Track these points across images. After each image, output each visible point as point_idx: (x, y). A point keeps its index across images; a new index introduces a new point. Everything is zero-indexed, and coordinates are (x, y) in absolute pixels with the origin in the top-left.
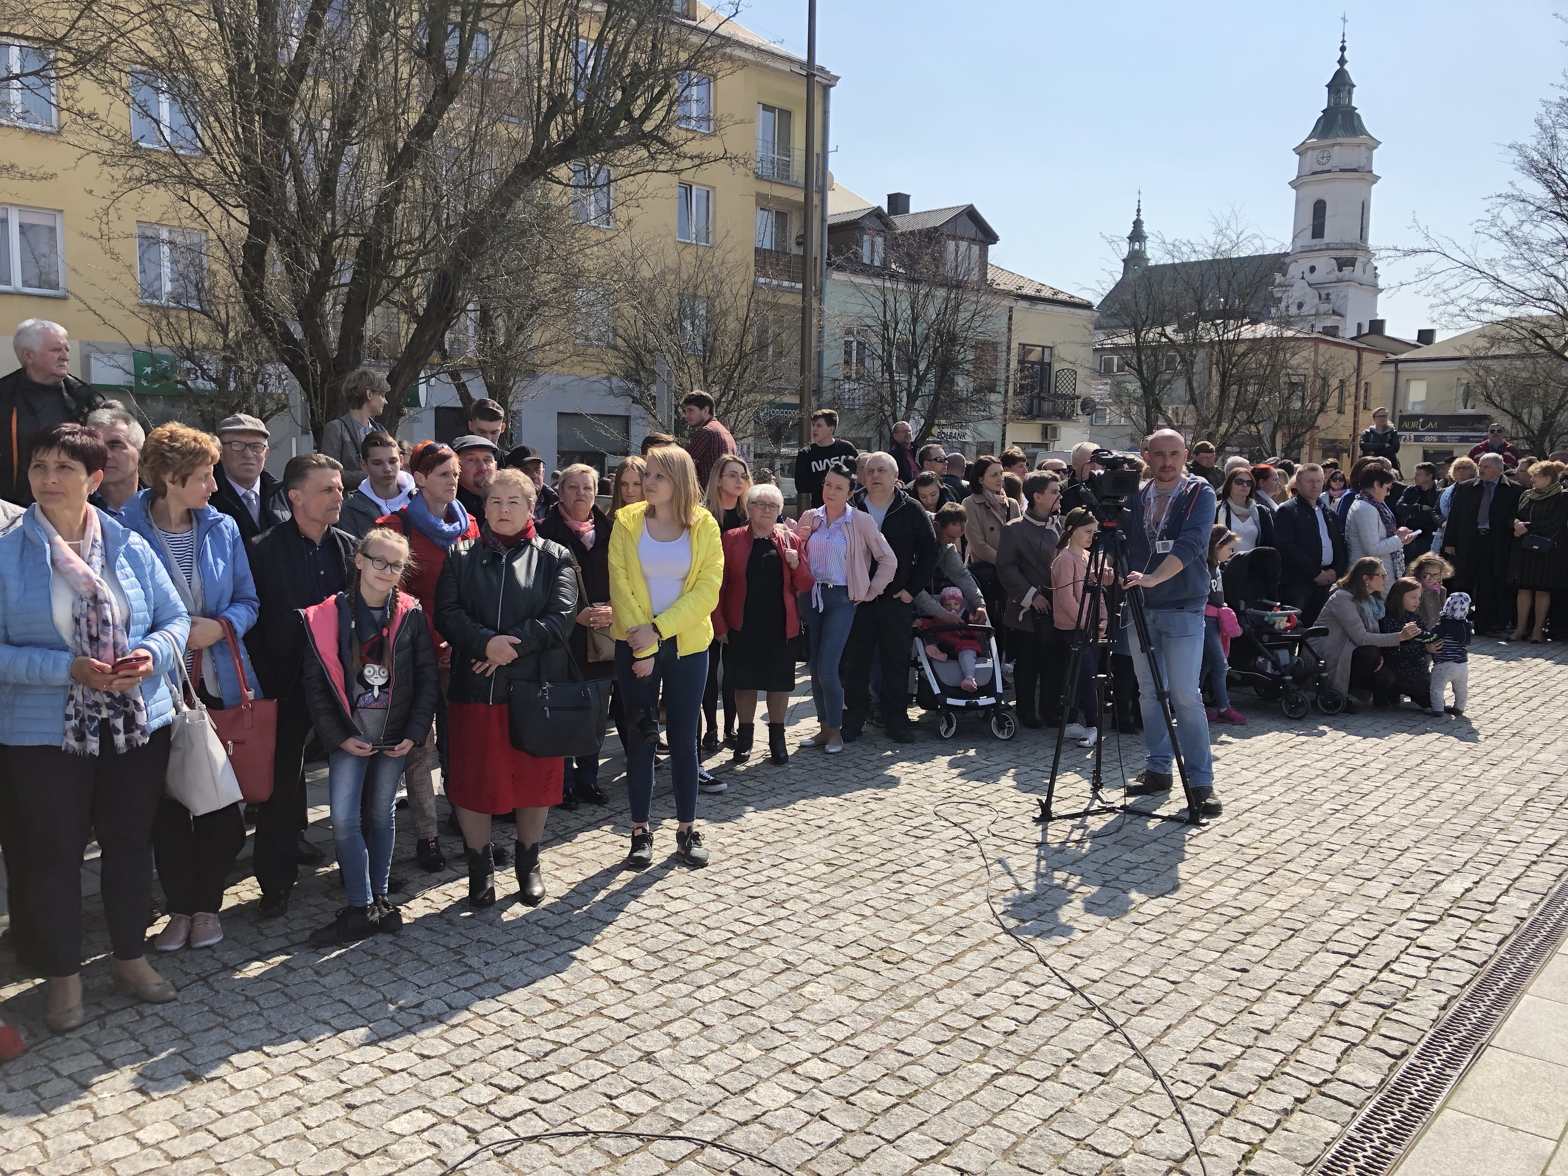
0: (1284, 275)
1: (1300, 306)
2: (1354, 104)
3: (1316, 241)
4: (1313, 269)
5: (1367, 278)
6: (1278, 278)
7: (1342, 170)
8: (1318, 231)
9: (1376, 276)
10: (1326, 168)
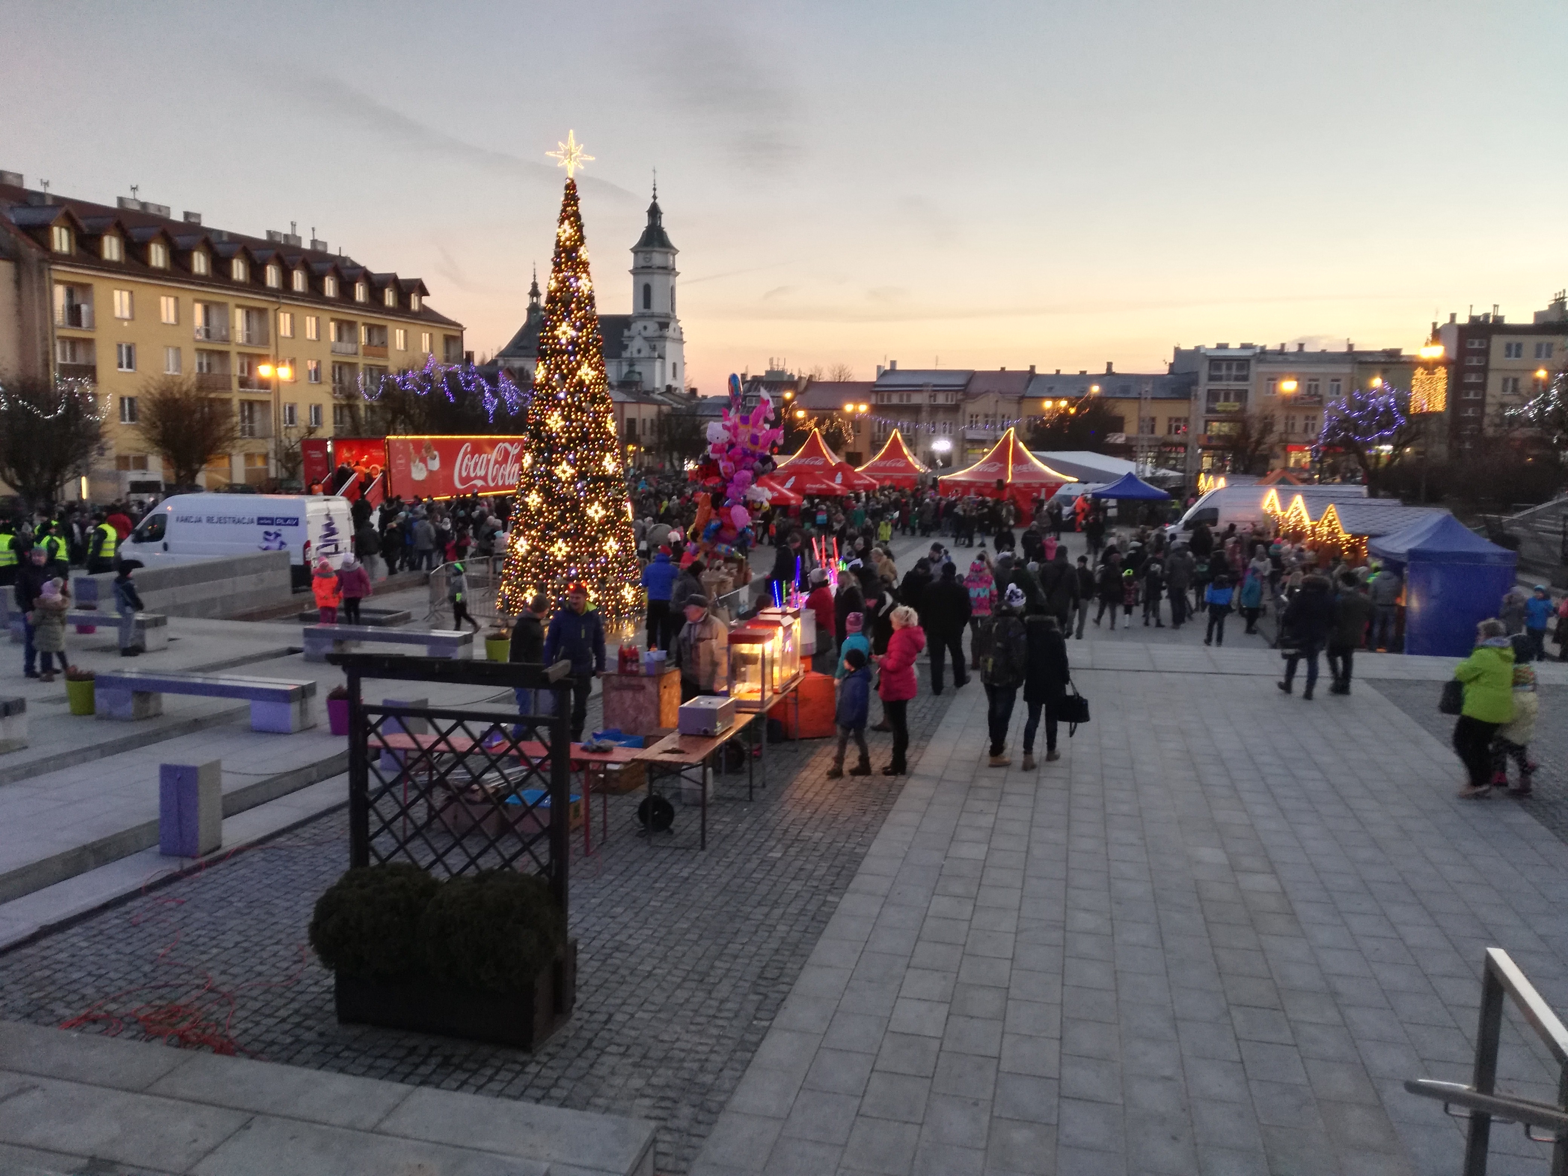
0: (629, 330)
1: (639, 351)
2: (663, 225)
3: (646, 311)
4: (645, 328)
5: (676, 335)
6: (626, 333)
7: (659, 268)
8: (647, 303)
9: (682, 333)
10: (649, 264)
